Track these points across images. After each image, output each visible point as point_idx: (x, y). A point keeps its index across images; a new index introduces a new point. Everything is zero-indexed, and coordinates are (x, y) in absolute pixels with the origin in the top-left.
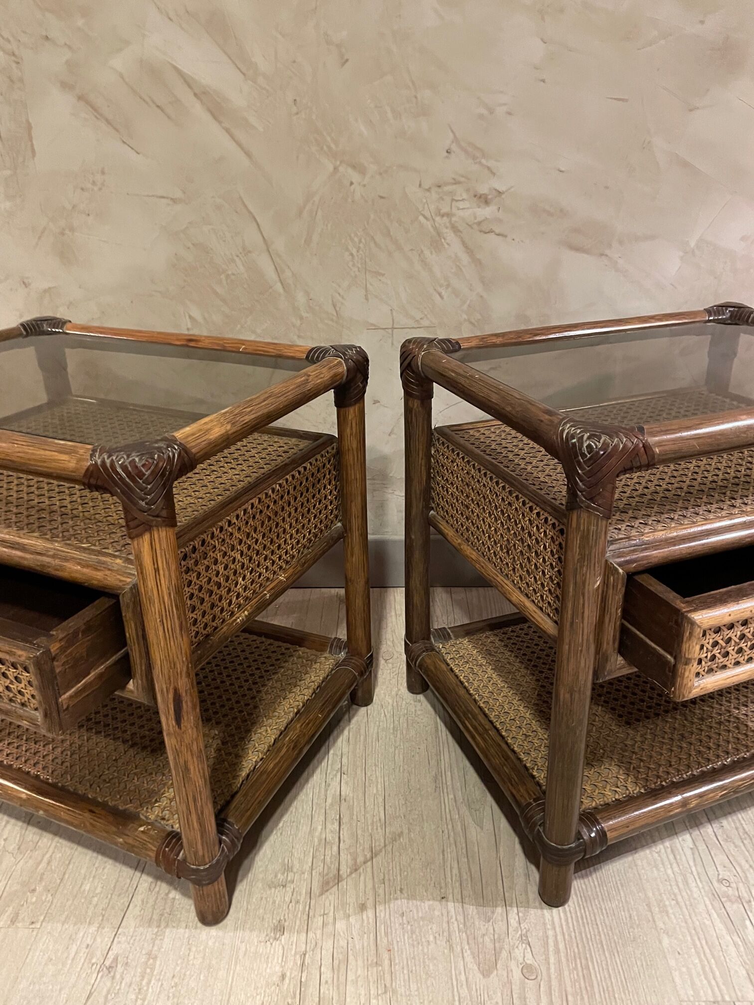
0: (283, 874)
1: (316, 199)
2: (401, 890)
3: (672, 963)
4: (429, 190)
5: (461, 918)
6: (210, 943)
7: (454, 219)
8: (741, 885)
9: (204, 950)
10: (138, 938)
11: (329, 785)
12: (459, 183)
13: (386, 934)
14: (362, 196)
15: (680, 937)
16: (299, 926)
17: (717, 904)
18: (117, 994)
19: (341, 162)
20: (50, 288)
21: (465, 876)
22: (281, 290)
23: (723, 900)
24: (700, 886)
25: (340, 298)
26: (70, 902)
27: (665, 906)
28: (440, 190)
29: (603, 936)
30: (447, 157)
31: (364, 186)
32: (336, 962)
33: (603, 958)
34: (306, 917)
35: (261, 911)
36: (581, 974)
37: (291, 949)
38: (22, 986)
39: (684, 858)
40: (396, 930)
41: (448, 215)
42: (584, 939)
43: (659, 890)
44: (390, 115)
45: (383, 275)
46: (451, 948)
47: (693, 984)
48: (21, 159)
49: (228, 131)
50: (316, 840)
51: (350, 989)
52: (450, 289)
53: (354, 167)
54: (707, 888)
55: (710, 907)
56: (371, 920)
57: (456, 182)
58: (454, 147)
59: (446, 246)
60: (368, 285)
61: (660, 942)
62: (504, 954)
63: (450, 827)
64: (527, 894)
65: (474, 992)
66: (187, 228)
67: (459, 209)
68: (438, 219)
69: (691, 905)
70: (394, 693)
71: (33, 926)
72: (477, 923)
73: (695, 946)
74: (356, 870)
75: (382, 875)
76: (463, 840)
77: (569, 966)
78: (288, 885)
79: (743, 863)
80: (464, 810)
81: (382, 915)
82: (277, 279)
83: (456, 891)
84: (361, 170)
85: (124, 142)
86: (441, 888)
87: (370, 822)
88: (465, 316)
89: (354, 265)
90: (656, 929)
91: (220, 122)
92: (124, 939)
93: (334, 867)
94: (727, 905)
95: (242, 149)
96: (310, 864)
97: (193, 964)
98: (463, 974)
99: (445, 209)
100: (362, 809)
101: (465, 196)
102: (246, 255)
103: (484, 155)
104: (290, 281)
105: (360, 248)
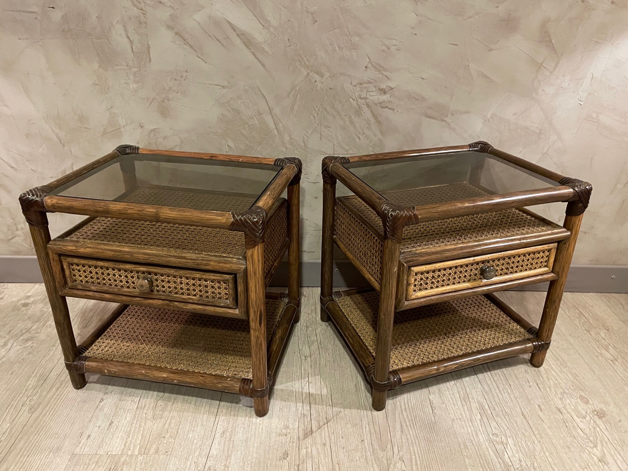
0: (285, 429)
1: (297, 88)
2: (342, 437)
4: (355, 86)
5: (371, 450)
6: (254, 461)
7: (367, 100)
8: (503, 436)
10: (219, 459)
11: (304, 388)
12: (371, 83)
13: (336, 457)
14: (321, 88)
15: (474, 459)
16: (295, 453)
17: (491, 445)
19: (311, 71)
20: (154, 129)
21: (372, 431)
22: (276, 133)
23: (495, 443)
24: (484, 436)
25: (307, 139)
26: (183, 442)
27: (467, 445)
28: (361, 86)
29: (437, 458)
30: (365, 70)
31: (322, 83)
34: (298, 449)
35: (276, 446)
37: (292, 463)
39: (476, 424)
40: (341, 455)
41: (365, 98)
42: (429, 459)
43: (464, 438)
44: (337, 49)
45: (330, 127)
46: (367, 463)
48: (143, 63)
49: (253, 53)
50: (299, 414)
52: (364, 135)
53: (317, 74)
54: (486, 438)
55: (488, 446)
56: (329, 451)
57: (370, 83)
58: (369, 65)
59: (363, 114)
60: (322, 132)
61: (464, 461)
62: (392, 466)
64: (402, 439)
66: (229, 101)
67: (370, 95)
68: (359, 100)
69: (479, 445)
70: (332, 343)
71: (167, 453)
72: (379, 452)
73: (481, 463)
74: (320, 428)
75: (332, 430)
78: (288, 435)
79: (504, 426)
81: (334, 448)
82: (275, 128)
83: (368, 438)
84: (321, 75)
85: (198, 57)
86: (361, 436)
87: (325, 406)
88: (371, 149)
89: (315, 122)
90: (462, 455)
91: (250, 49)
92: (212, 459)
93: (309, 427)
94: (496, 445)
95: (261, 63)
96: (297, 425)
99: (364, 96)
100: (321, 400)
101: (374, 89)
102: (259, 115)
103: (384, 70)
104: (281, 129)
105: (318, 113)
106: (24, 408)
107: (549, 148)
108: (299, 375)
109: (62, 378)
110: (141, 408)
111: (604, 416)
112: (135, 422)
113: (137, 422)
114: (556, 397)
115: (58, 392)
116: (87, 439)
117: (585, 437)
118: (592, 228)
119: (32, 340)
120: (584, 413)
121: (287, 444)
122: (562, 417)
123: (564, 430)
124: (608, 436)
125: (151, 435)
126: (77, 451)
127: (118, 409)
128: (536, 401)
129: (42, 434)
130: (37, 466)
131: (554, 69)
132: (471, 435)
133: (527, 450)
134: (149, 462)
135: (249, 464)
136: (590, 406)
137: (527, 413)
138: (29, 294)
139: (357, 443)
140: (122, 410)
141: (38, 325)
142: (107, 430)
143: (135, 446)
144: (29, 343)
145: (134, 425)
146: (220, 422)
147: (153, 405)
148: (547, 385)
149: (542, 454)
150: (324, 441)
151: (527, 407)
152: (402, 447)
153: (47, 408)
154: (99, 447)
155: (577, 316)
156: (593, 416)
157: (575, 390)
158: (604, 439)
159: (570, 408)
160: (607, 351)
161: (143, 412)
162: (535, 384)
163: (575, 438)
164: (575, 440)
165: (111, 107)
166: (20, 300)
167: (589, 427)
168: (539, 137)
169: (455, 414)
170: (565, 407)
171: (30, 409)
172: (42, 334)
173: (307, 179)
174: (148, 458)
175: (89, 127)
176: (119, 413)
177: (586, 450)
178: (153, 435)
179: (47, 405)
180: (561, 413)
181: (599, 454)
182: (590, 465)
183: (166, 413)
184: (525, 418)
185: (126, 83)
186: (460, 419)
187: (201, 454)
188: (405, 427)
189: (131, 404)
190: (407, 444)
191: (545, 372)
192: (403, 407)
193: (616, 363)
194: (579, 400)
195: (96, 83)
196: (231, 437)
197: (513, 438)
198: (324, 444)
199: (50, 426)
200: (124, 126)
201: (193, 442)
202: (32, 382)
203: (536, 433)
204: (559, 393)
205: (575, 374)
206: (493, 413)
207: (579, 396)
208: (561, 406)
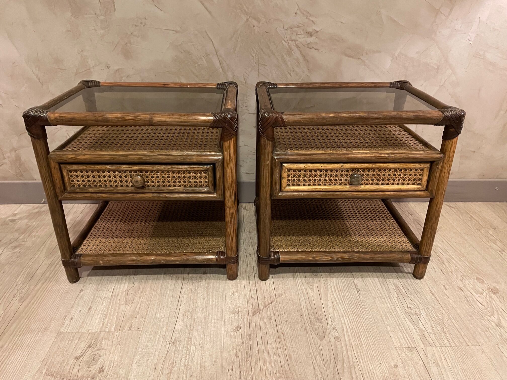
0: (237, 309)
1: (239, 32)
2: (285, 313)
3: (392, 335)
4: (287, 30)
5: (309, 322)
6: (212, 333)
7: (297, 42)
8: (416, 309)
9: (210, 335)
10: (183, 332)
11: (250, 278)
12: (300, 27)
13: (281, 328)
14: (258, 32)
15: (394, 326)
16: (246, 326)
17: (408, 316)
18: (178, 351)
19: (250, 17)
20: (119, 69)
21: (309, 308)
22: (222, 72)
23: (410, 314)
24: (401, 310)
25: (247, 75)
26: (152, 321)
27: (387, 316)
28: (291, 30)
29: (364, 327)
30: (295, 16)
31: (259, 27)
32: (263, 338)
33: (365, 334)
34: (248, 323)
35: (230, 321)
36: (357, 339)
37: (244, 334)
38: (139, 350)
39: (394, 300)
40: (284, 327)
41: (295, 40)
42: (357, 328)
43: (385, 311)
45: (266, 66)
46: (307, 332)
47: (400, 342)
48: (109, 12)
49: (201, 2)
50: (248, 297)
51: (270, 346)
52: (294, 73)
53: (255, 19)
54: (403, 310)
55: (405, 317)
56: (274, 324)
58: (298, 12)
59: (294, 54)
60: (259, 70)
61: (387, 329)
62: (327, 333)
63: (301, 291)
64: (334, 313)
65: (317, 346)
66: (181, 44)
67: (299, 38)
68: (290, 42)
69: (398, 316)
71: (139, 329)
72: (316, 323)
73: (400, 329)
74: (266, 307)
75: (276, 308)
76: (307, 296)
77: (352, 337)
78: (239, 312)
79: (417, 302)
80: (306, 285)
81: (278, 322)
82: (220, 66)
83: (306, 313)
84: (258, 21)
85: (156, 6)
86: (300, 312)
87: (269, 290)
89: (253, 61)
90: (385, 324)
92: (177, 333)
93: (257, 306)
94: (412, 316)
95: (207, 10)
96: (247, 305)
97: (207, 340)
98: (312, 340)
99: (294, 38)
100: (265, 286)
101: (302, 33)
102: (207, 56)
103: (311, 15)
104: (226, 68)
105: (256, 54)
106: (15, 299)
107: (445, 81)
108: (246, 268)
109: (47, 275)
110: (115, 295)
111: (497, 292)
112: (111, 306)
113: (111, 307)
114: (457, 279)
115: (44, 286)
116: (70, 321)
117: (484, 307)
118: (480, 148)
119: (20, 247)
120: (481, 290)
121: (239, 320)
122: (463, 294)
123: (466, 303)
124: (502, 307)
125: (125, 316)
126: (62, 330)
127: (95, 298)
128: (441, 282)
129: (32, 318)
130: (28, 343)
131: (449, 14)
132: (390, 309)
133: (437, 319)
134: (124, 337)
135: (208, 336)
136: (485, 285)
137: (435, 292)
138: (16, 212)
139: (297, 317)
140: (99, 298)
141: (24, 236)
142: (87, 313)
143: (111, 325)
144: (17, 250)
145: (110, 309)
146: (182, 305)
147: (125, 293)
148: (449, 271)
149: (449, 321)
150: (269, 317)
151: (434, 287)
152: (334, 319)
153: (35, 298)
154: (81, 327)
155: (469, 219)
156: (489, 293)
157: (472, 273)
158: (499, 309)
159: (470, 287)
160: (495, 244)
161: (117, 299)
162: (439, 270)
163: (475, 309)
164: (475, 311)
165: (82, 51)
166: (8, 217)
167: (486, 301)
168: (437, 72)
169: (376, 294)
170: (465, 286)
171: (20, 299)
172: (28, 242)
173: (247, 111)
174: (123, 334)
175: (64, 68)
176: (96, 301)
177: (485, 318)
178: (126, 316)
179: (35, 296)
180: (462, 291)
181: (496, 321)
182: (489, 329)
183: (136, 299)
184: (433, 295)
185: (95, 30)
186: (380, 297)
187: (168, 329)
188: (336, 305)
189: (106, 293)
190: (338, 317)
191: (447, 261)
192: (333, 290)
193: (504, 253)
194: (476, 281)
195: (70, 30)
196: (192, 316)
197: (425, 310)
198: (270, 318)
199: (38, 312)
200: (94, 67)
201: (161, 321)
202: (20, 279)
203: (443, 306)
204: (459, 276)
205: (471, 262)
206: (407, 292)
207: (475, 278)
208: (462, 286)
